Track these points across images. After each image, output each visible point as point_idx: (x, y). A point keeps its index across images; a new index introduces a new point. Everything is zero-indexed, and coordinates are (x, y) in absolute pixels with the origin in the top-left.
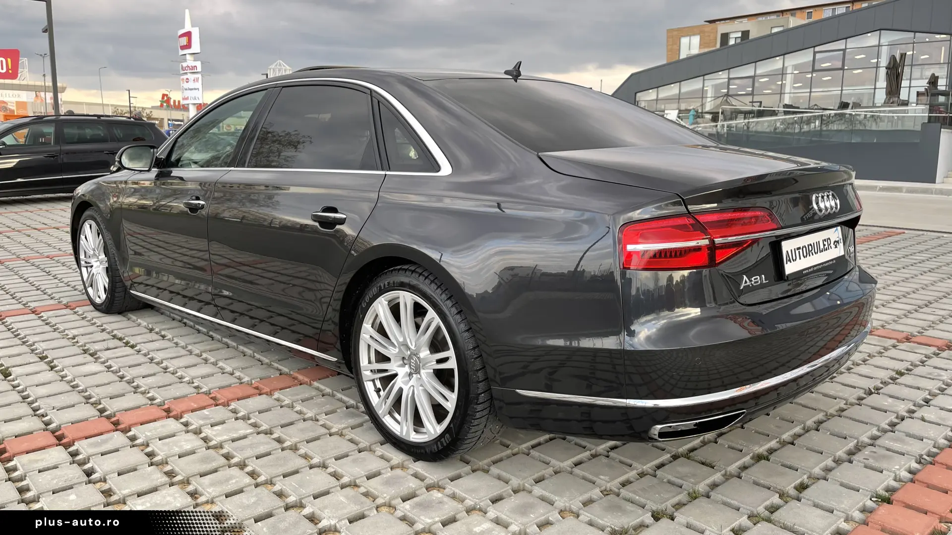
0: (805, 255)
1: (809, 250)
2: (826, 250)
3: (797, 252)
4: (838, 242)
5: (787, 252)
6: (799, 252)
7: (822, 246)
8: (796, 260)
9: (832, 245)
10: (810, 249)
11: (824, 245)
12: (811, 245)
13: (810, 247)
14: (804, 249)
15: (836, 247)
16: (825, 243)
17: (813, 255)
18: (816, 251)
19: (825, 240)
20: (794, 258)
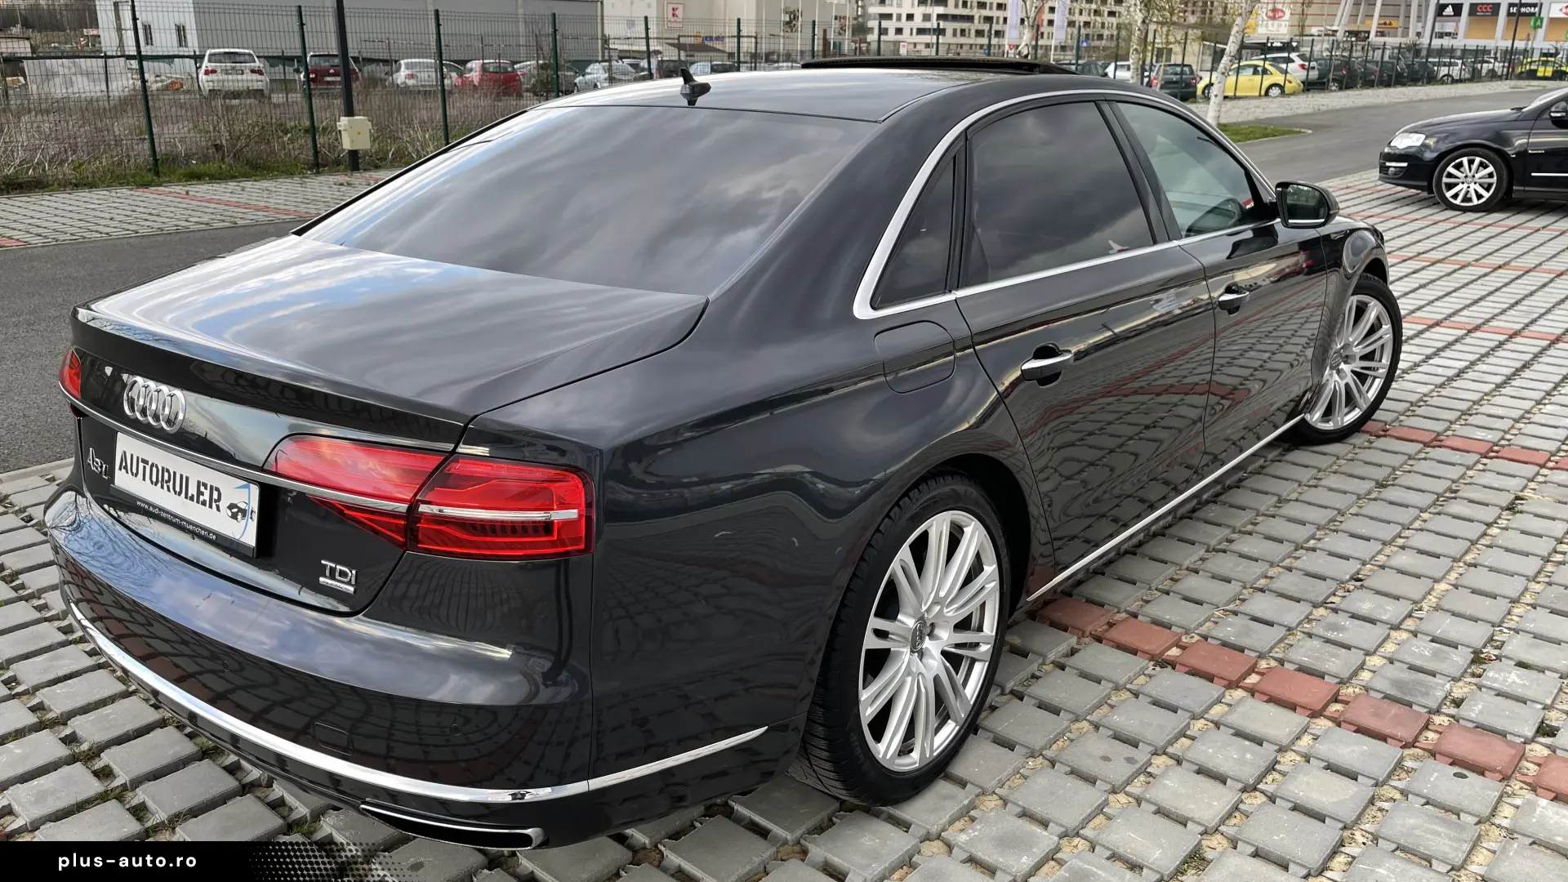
0: (154, 479)
1: (163, 478)
2: (204, 503)
3: (141, 465)
4: (244, 512)
5: (125, 452)
6: (144, 467)
7: (193, 490)
8: (136, 475)
9: (224, 504)
10: (166, 478)
11: (200, 493)
12: (168, 471)
13: (166, 475)
14: (154, 469)
15: (234, 516)
16: (202, 489)
17: (169, 490)
18: (178, 489)
19: (205, 486)
20: (134, 471)
